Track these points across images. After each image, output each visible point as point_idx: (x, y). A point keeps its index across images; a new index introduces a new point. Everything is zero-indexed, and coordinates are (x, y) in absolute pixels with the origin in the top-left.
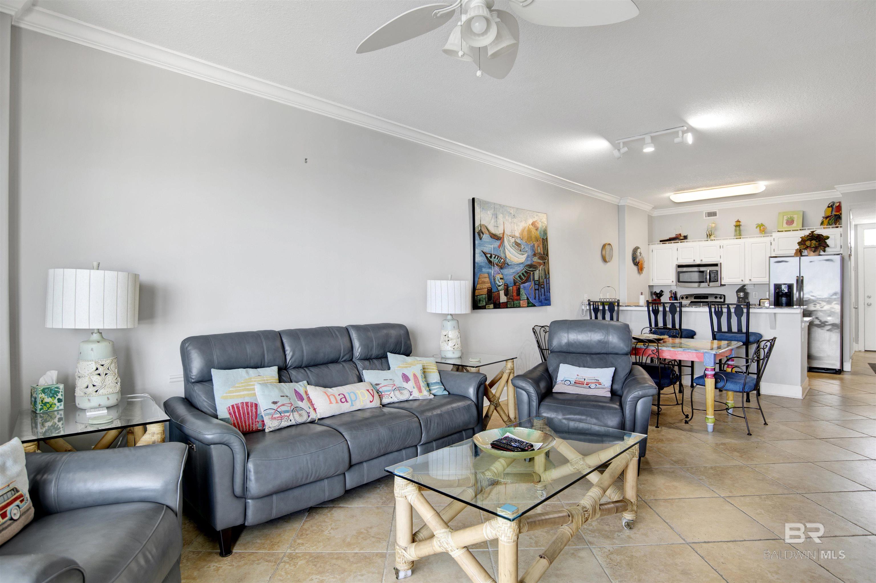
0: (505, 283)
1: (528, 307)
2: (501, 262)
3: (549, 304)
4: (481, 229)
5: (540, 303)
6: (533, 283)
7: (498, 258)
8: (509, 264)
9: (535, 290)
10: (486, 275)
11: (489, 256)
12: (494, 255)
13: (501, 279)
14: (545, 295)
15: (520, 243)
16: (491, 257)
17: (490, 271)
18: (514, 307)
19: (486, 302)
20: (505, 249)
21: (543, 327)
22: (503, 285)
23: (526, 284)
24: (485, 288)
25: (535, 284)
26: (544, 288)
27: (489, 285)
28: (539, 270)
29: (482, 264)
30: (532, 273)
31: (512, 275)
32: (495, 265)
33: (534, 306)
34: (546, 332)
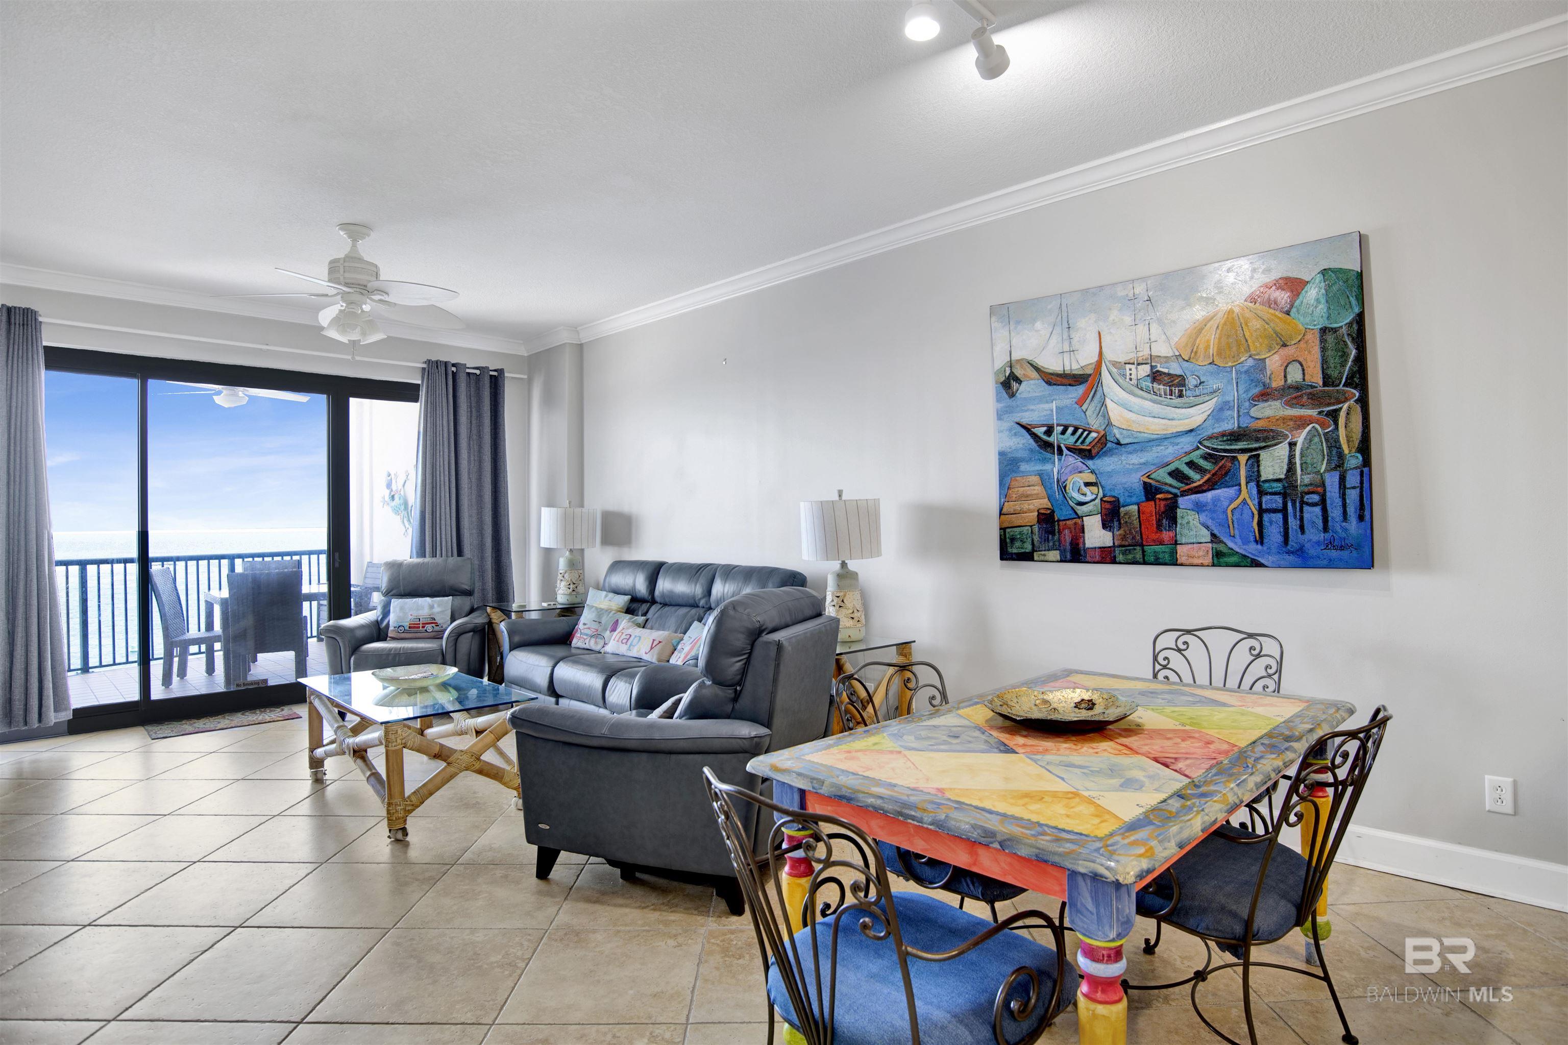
0: (1104, 496)
1: (1213, 565)
2: (1088, 441)
3: (1367, 563)
4: (1012, 373)
5: (1291, 558)
6: (1248, 493)
7: (1074, 433)
8: (1122, 442)
9: (1261, 511)
10: (1035, 479)
11: (1040, 431)
12: (1058, 425)
13: (1087, 484)
14: (1326, 529)
15: (1178, 372)
16: (1049, 432)
17: (1048, 467)
18: (1145, 563)
19: (1033, 544)
20: (1103, 404)
21: (1251, 636)
22: (1098, 501)
23: (1209, 495)
24: (1030, 511)
25: (1261, 493)
26: (1323, 502)
27: (1044, 503)
28: (1292, 445)
29: (1019, 455)
30: (1243, 458)
31: (1137, 470)
32: (1065, 451)
33: (1256, 564)
34: (1258, 656)
